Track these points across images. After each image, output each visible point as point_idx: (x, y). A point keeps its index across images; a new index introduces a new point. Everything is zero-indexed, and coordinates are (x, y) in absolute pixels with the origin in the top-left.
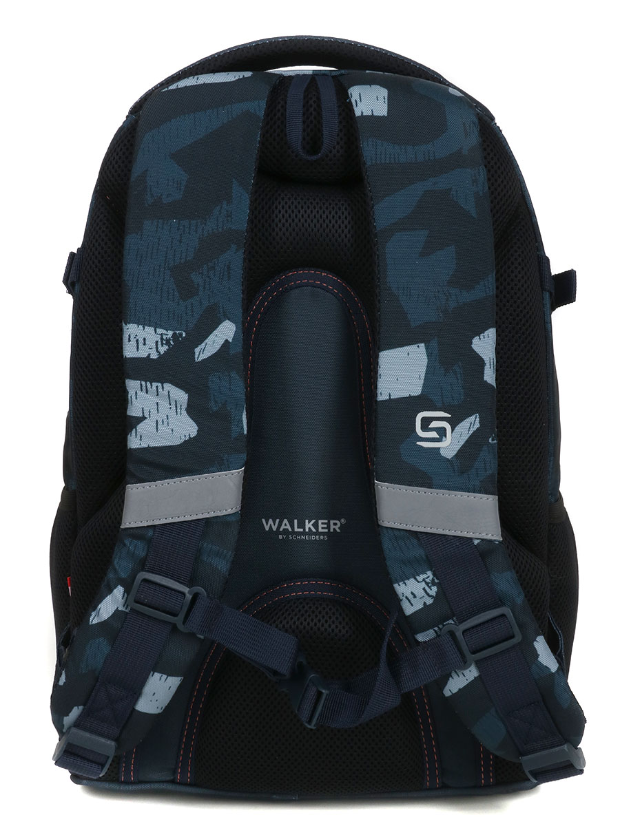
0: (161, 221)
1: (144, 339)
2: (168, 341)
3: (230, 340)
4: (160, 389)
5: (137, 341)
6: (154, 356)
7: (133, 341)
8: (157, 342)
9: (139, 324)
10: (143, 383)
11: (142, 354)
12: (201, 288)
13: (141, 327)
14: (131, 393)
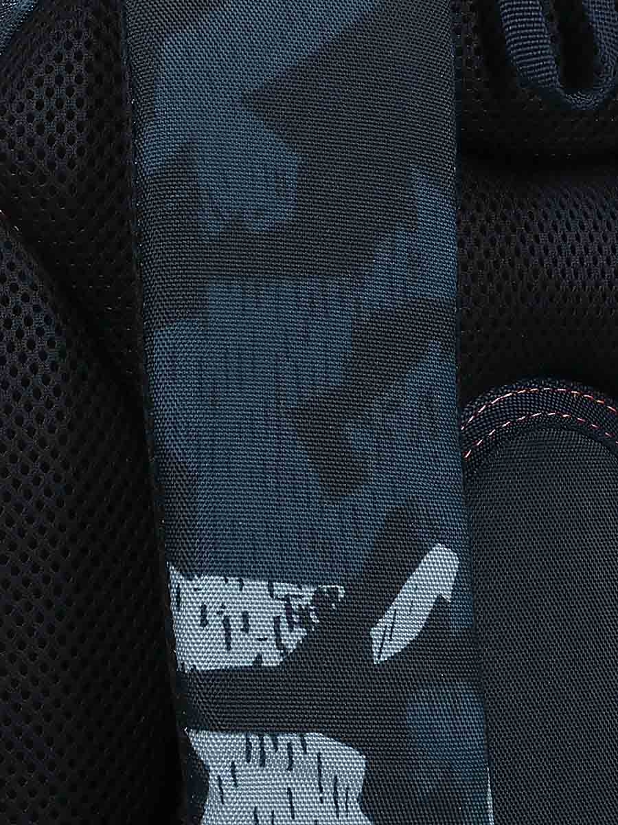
0: (250, 284)
1: (245, 616)
2: (304, 613)
3: (448, 597)
4: (297, 749)
5: (226, 621)
6: (272, 659)
7: (215, 620)
8: (277, 621)
9: (226, 574)
10: (254, 739)
11: (241, 657)
12: (372, 463)
13: (233, 581)
14: (217, 770)
